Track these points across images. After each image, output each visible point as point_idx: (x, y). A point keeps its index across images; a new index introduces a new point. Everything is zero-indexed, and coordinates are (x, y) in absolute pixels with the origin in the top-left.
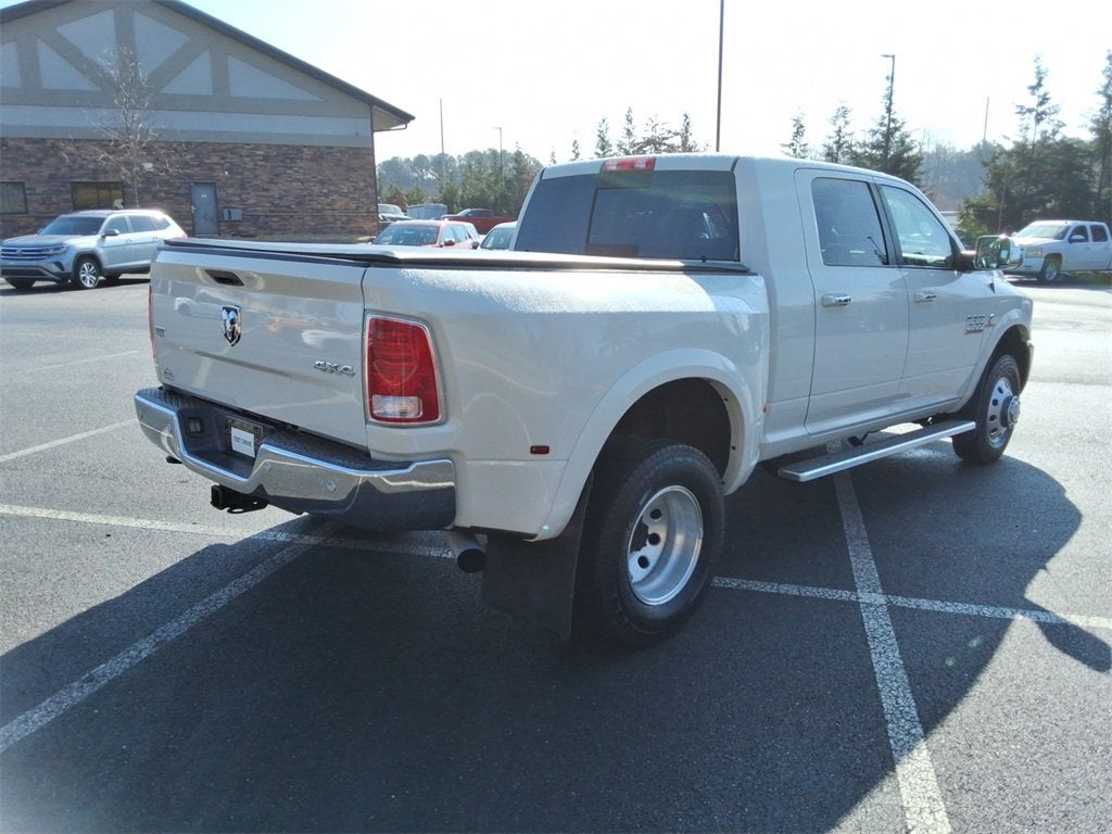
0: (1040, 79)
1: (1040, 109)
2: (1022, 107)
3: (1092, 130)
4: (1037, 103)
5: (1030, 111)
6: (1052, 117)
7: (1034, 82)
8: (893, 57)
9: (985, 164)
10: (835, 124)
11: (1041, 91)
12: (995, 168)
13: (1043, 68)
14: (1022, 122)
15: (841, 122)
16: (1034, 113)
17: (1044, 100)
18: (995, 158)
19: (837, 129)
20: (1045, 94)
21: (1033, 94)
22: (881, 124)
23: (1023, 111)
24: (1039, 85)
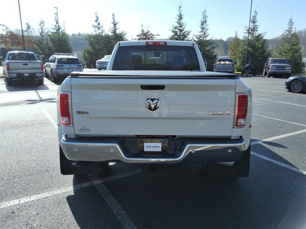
0: (97, 19)
1: (99, 26)
2: (94, 25)
3: (112, 32)
4: (97, 24)
5: (96, 27)
6: (102, 29)
7: (96, 19)
8: (57, 8)
9: (88, 40)
10: (40, 26)
11: (98, 22)
12: (91, 41)
13: (98, 16)
14: (95, 30)
15: (42, 25)
16: (97, 27)
17: (99, 24)
18: (90, 39)
19: (41, 27)
20: (99, 23)
21: (96, 22)
22: (56, 27)
23: (94, 27)
24: (97, 20)
